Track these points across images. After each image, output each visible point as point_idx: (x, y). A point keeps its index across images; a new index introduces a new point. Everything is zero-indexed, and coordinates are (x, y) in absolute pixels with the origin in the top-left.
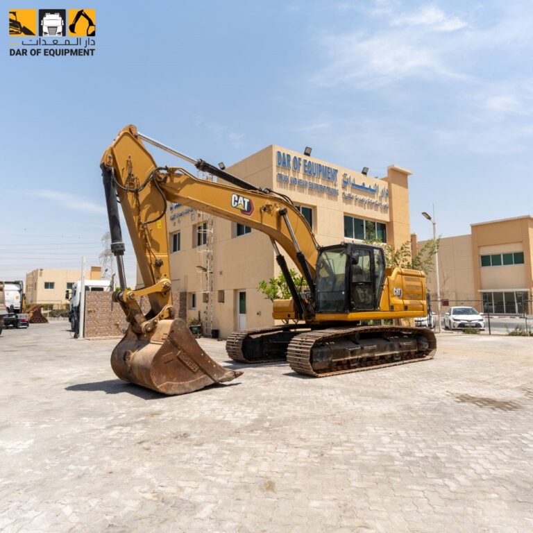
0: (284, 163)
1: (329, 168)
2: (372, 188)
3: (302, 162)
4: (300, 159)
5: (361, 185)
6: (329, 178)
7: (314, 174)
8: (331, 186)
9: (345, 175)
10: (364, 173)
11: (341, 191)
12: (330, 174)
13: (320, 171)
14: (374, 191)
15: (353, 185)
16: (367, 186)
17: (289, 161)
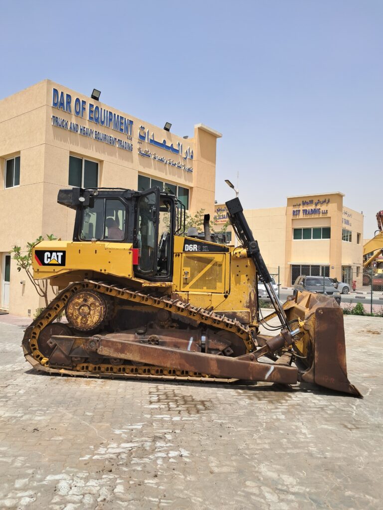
0: (62, 104)
1: (122, 118)
2: (175, 147)
3: (87, 107)
4: (84, 102)
5: (162, 142)
6: (122, 130)
7: (103, 123)
8: (124, 139)
9: (142, 128)
10: (167, 129)
11: (136, 145)
12: (124, 125)
13: (111, 120)
14: (177, 151)
15: (152, 141)
16: (169, 144)
17: (69, 103)
